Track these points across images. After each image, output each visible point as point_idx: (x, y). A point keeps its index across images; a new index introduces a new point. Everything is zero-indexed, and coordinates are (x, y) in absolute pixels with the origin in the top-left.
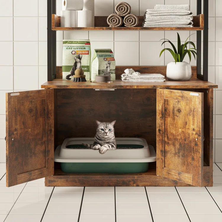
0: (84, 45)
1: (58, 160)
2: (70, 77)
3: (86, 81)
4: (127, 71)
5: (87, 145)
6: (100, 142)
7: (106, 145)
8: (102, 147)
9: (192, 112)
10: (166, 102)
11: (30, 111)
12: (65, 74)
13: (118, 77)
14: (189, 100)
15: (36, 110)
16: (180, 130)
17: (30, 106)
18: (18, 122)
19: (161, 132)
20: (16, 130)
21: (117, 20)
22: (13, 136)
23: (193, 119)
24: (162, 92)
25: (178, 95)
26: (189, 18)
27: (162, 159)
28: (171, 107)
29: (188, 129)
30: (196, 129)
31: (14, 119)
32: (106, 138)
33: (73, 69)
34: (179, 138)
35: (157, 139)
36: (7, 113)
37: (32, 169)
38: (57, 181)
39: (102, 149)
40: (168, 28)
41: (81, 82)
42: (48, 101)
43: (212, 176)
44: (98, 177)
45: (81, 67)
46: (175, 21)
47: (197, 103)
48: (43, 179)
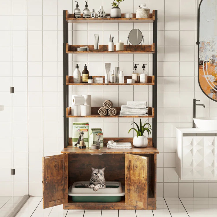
0: (85, 125)
1: (71, 195)
2: (77, 145)
3: (86, 148)
4: (109, 142)
5: (85, 185)
6: (94, 183)
7: (98, 185)
8: (96, 186)
9: (143, 167)
10: (130, 162)
11: (55, 166)
12: (74, 143)
13: (105, 145)
14: (141, 161)
15: (58, 166)
16: (137, 177)
17: (55, 164)
18: (49, 173)
19: (127, 179)
20: (48, 177)
21: (104, 112)
22: (46, 181)
23: (143, 172)
24: (128, 156)
25: (136, 158)
26: (146, 110)
27: (128, 194)
28: (132, 165)
29: (141, 177)
30: (145, 177)
31: (47, 171)
32: (98, 180)
33: (79, 140)
34: (136, 182)
35: (125, 182)
36: (43, 168)
37: (56, 199)
38: (70, 206)
39: (95, 188)
40: (134, 116)
41: (83, 149)
42: (65, 161)
43: (156, 204)
44: (92, 204)
45: (84, 139)
46: (138, 112)
47: (145, 163)
48: (62, 205)
